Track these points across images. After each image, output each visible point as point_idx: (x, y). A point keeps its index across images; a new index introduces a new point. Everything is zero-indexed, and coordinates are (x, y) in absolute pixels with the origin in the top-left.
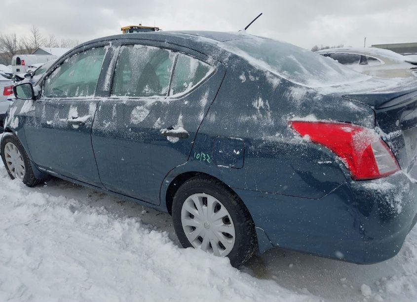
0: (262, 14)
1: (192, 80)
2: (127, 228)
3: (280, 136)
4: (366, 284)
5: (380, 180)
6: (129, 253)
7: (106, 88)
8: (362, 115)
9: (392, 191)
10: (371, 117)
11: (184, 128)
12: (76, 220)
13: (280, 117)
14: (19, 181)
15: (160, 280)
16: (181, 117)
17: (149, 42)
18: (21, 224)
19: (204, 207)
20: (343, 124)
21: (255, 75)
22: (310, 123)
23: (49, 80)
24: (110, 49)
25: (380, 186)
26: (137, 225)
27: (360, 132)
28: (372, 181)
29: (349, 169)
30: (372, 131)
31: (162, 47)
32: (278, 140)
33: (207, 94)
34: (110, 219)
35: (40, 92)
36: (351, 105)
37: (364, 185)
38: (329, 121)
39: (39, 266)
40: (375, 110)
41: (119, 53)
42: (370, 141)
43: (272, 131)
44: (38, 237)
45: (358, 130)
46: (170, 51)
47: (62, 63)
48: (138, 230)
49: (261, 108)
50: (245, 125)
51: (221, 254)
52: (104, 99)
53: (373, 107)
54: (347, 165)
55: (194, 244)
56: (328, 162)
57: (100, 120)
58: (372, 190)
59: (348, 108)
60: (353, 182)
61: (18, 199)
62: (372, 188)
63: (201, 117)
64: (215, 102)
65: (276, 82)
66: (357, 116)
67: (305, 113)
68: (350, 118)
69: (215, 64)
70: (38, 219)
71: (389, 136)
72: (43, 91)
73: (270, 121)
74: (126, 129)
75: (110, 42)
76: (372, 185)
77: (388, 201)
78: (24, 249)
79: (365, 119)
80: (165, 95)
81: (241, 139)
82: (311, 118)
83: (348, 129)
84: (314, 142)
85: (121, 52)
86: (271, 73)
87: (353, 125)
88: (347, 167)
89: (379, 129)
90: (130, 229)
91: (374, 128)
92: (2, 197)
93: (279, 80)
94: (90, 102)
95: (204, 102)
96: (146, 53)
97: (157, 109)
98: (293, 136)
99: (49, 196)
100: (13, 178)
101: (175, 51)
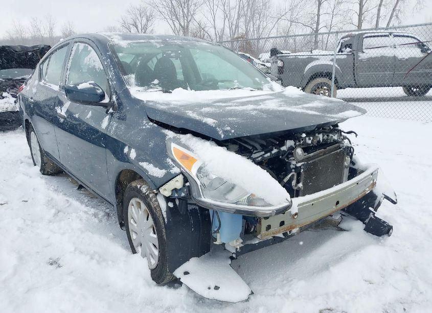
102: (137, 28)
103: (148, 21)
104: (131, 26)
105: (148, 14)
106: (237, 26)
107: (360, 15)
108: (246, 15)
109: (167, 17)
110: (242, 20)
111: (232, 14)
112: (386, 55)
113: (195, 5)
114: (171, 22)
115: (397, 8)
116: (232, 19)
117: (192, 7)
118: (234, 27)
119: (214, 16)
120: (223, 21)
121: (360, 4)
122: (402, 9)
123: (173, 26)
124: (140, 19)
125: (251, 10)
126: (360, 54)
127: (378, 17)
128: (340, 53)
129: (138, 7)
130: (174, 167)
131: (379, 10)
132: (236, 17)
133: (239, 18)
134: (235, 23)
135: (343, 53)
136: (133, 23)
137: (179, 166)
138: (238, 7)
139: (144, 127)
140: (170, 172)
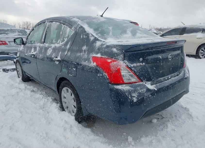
0: (108, 8)
1: (67, 37)
2: (46, 101)
3: (87, 63)
4: (131, 136)
5: (124, 85)
6: (41, 111)
7: (43, 40)
8: (118, 55)
9: (130, 91)
10: (122, 56)
11: (60, 58)
12: (31, 96)
13: (90, 54)
14: (21, 79)
15: (45, 122)
16: (60, 53)
17: (57, 21)
18: (11, 95)
19: (68, 93)
20: (109, 58)
21: (86, 35)
22: (98, 57)
23: (29, 37)
24: (46, 23)
25: (123, 88)
26: (51, 100)
27: (115, 62)
28: (120, 85)
29: (108, 79)
30: (122, 62)
31: (61, 23)
32: (86, 64)
33: (70, 43)
34: (43, 97)
35: (26, 42)
36: (115, 50)
37: (115, 87)
38: (104, 57)
39: (6, 111)
40: (125, 53)
41: (48, 25)
42: (119, 66)
43: (85, 60)
44: (14, 101)
45: (114, 61)
46: (62, 24)
47: (33, 30)
48: (51, 102)
49: (84, 50)
50: (78, 58)
51: (73, 115)
52: (41, 45)
53: (124, 51)
54: (107, 77)
55: (66, 110)
56: (101, 75)
57: (39, 54)
58: (118, 89)
59: (112, 51)
60: (110, 85)
61: (16, 86)
62: (118, 88)
63: (66, 53)
64: (72, 47)
65: (92, 38)
66: (115, 55)
67: (97, 53)
68: (112, 55)
69: (74, 30)
70: (18, 94)
71: (132, 65)
72: (27, 41)
73: (86, 56)
74: (45, 58)
75: (47, 21)
76: (119, 87)
77: (127, 95)
78: (5, 104)
79: (119, 56)
80: (58, 43)
81: (76, 63)
82: (99, 55)
83: (109, 61)
84: (97, 66)
85: (49, 25)
86: (92, 35)
87: (113, 59)
88: (108, 78)
89: (126, 62)
90: (47, 101)
91: (123, 61)
92: (11, 85)
93: (94, 38)
94: (38, 46)
95: (68, 46)
96: (56, 26)
97: (54, 50)
98: (91, 63)
99: (27, 85)
100: (19, 78)
101: (64, 24)
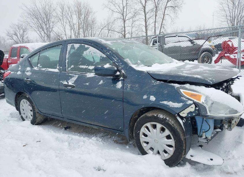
102: (17, 36)
103: (24, 32)
104: (13, 35)
105: (24, 28)
106: (79, 34)
107: (146, 27)
108: (83, 28)
109: (36, 29)
110: (81, 30)
111: (75, 27)
112: (176, 46)
113: (53, 22)
114: (38, 32)
115: (163, 23)
116: (75, 30)
117: (51, 24)
118: (77, 34)
119: (65, 29)
120: (70, 31)
121: (145, 22)
122: (165, 24)
123: (40, 34)
124: (18, 30)
125: (86, 25)
126: (164, 46)
127: (155, 28)
128: (154, 46)
129: (17, 24)
130: (188, 101)
131: (155, 24)
132: (77, 29)
133: (79, 29)
134: (77, 32)
135: (155, 46)
136: (14, 33)
137: (191, 100)
138: (78, 23)
139: (155, 84)
140: (187, 104)
